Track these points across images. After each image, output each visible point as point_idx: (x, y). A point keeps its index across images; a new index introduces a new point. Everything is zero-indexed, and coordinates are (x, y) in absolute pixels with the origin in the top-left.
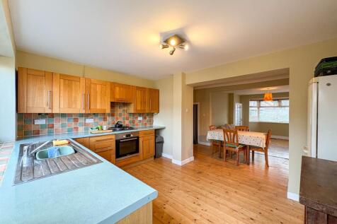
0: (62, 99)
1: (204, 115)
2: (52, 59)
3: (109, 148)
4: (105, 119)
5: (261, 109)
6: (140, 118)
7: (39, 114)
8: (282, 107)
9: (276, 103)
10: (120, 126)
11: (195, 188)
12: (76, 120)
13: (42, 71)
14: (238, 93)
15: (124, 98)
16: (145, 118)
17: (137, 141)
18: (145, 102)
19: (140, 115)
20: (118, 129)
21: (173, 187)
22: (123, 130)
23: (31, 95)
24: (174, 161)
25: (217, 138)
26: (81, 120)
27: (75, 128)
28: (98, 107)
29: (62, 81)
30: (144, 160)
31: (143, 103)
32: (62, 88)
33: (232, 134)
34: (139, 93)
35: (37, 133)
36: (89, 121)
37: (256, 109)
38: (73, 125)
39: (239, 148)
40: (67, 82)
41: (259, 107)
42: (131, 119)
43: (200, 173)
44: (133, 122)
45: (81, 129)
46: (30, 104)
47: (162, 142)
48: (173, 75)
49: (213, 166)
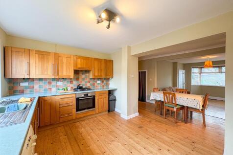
0: (37, 68)
1: (151, 79)
2: (32, 40)
3: (71, 104)
4: (71, 82)
5: (202, 74)
6: (99, 82)
7: (24, 79)
8: (222, 73)
9: (217, 70)
10: (80, 88)
11: (132, 142)
12: (50, 83)
13: (23, 49)
14: (181, 62)
15: (85, 66)
16: (103, 82)
17: (94, 99)
18: (101, 70)
19: (99, 79)
20: (79, 90)
21: (113, 139)
22: (83, 90)
23: (14, 66)
24: (122, 116)
25: (158, 99)
26: (54, 83)
27: (49, 88)
28: (65, 73)
29: (37, 55)
30: (99, 113)
31: (100, 70)
32: (37, 60)
33: (171, 96)
34: (96, 63)
35: (22, 92)
36: (60, 84)
37: (198, 74)
38: (48, 86)
39: (177, 109)
40: (41, 56)
41: (201, 73)
42: (92, 82)
43: (141, 127)
44: (94, 84)
45: (54, 89)
46: (14, 72)
47: (115, 100)
48: (121, 49)
49: (153, 122)
